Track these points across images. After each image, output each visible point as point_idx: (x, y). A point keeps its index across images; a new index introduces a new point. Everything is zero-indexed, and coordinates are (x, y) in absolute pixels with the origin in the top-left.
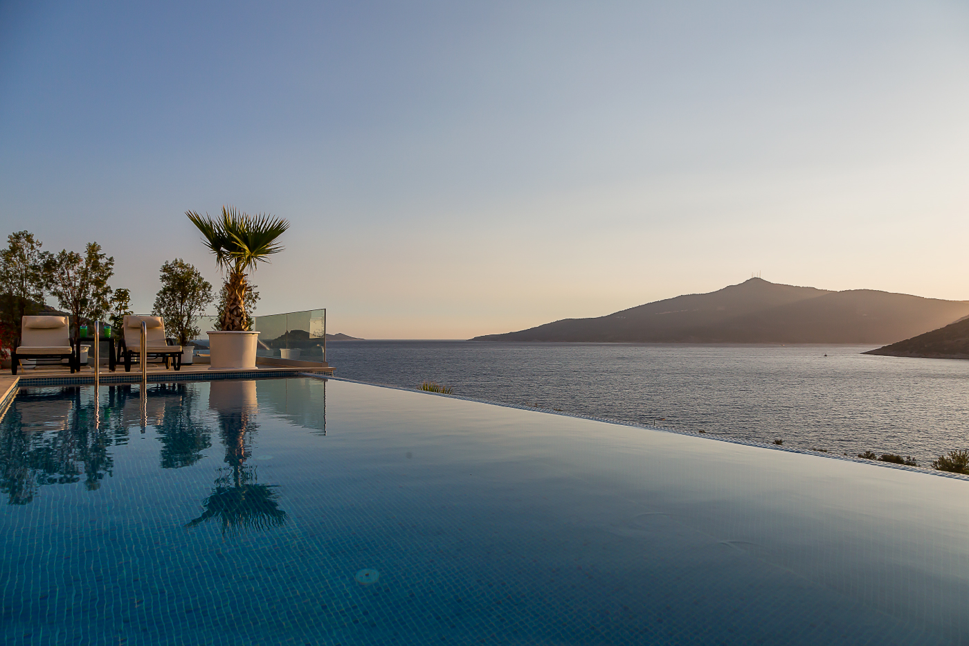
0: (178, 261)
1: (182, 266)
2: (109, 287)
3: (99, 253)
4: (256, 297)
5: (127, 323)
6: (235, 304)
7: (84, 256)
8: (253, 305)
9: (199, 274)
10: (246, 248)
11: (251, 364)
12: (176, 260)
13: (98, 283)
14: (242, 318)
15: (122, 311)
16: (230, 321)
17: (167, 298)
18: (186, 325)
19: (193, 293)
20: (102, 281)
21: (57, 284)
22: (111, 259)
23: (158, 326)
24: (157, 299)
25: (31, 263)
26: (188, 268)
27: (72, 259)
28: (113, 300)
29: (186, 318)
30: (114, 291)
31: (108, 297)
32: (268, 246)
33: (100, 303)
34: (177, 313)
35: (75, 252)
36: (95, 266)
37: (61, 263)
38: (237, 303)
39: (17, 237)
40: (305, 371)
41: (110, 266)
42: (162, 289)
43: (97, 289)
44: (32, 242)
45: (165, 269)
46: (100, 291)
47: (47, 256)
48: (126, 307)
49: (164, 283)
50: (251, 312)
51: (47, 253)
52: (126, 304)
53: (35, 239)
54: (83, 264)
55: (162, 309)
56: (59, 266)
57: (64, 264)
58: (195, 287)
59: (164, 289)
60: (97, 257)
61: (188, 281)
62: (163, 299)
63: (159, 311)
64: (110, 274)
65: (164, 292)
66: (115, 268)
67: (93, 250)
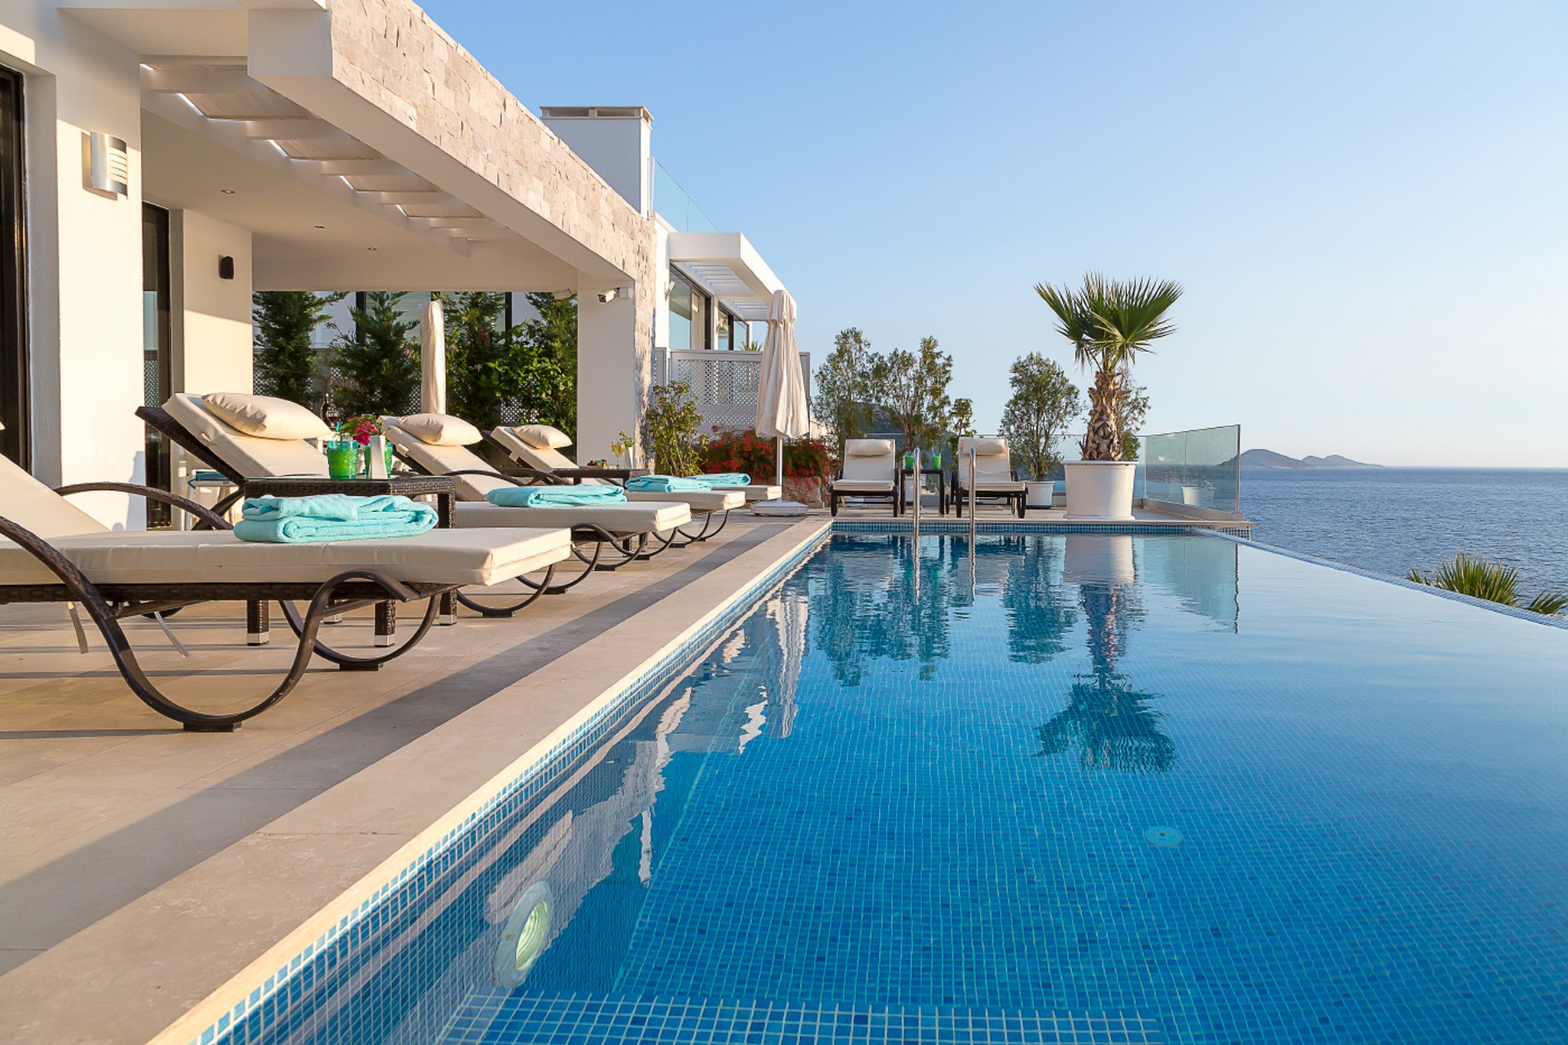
0: (1035, 355)
1: (1040, 362)
2: (947, 397)
3: (936, 350)
4: (1144, 406)
5: (962, 448)
6: (1102, 420)
7: (918, 356)
8: (1140, 420)
9: (1063, 372)
10: (1117, 332)
11: (1124, 512)
12: (1031, 355)
13: (935, 392)
14: (1112, 441)
15: (963, 430)
16: (1095, 446)
17: (1019, 410)
18: (1043, 451)
19: (1054, 402)
20: (940, 389)
21: (888, 395)
22: (949, 359)
23: (1001, 452)
24: (1006, 412)
25: (859, 368)
26: (1047, 365)
27: (905, 361)
28: (952, 414)
29: (1043, 440)
30: (953, 403)
31: (947, 410)
32: (1152, 326)
33: (937, 419)
34: (1032, 432)
35: (908, 351)
36: (931, 368)
37: (892, 367)
38: (1105, 417)
39: (845, 336)
40: (1203, 526)
41: (948, 368)
42: (1012, 398)
43: (934, 399)
44: (860, 342)
45: (1016, 369)
46: (937, 403)
47: (876, 359)
48: (967, 425)
49: (1015, 388)
50: (1138, 429)
51: (876, 355)
52: (967, 420)
53: (863, 338)
54: (916, 367)
55: (1012, 427)
56: (890, 371)
57: (895, 369)
58: (1057, 391)
59: (1015, 397)
60: (933, 356)
61: (1047, 384)
62: (1013, 412)
63: (1008, 430)
64: (948, 379)
65: (1015, 402)
66: (954, 371)
67: (928, 346)
